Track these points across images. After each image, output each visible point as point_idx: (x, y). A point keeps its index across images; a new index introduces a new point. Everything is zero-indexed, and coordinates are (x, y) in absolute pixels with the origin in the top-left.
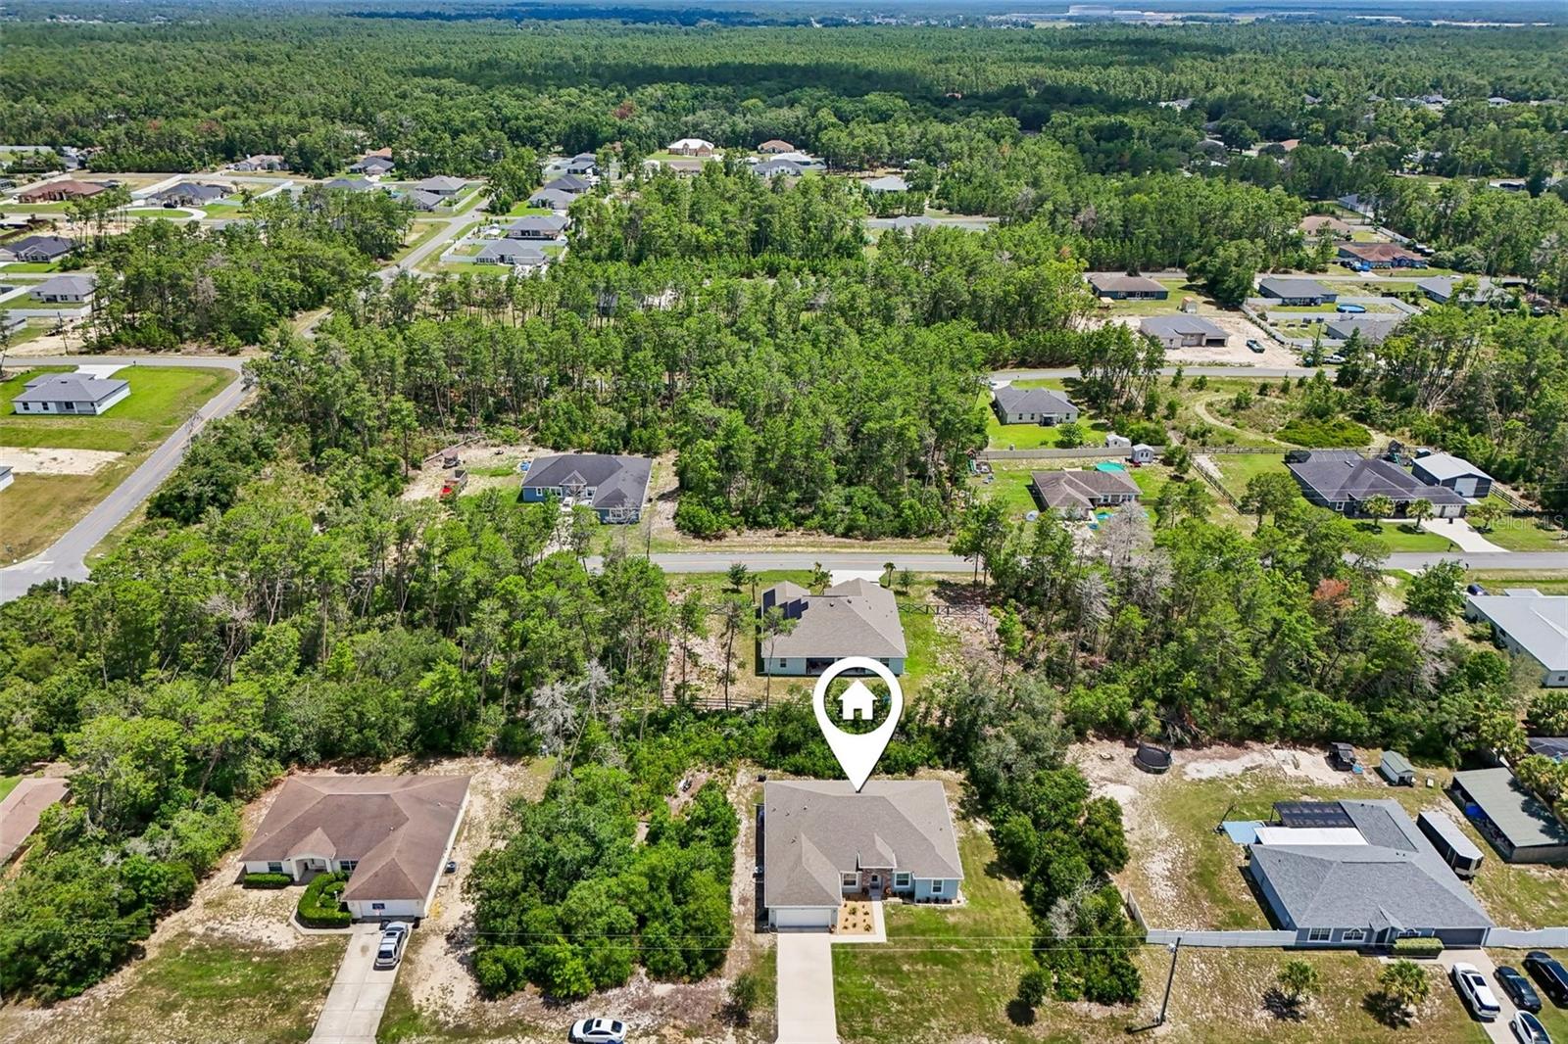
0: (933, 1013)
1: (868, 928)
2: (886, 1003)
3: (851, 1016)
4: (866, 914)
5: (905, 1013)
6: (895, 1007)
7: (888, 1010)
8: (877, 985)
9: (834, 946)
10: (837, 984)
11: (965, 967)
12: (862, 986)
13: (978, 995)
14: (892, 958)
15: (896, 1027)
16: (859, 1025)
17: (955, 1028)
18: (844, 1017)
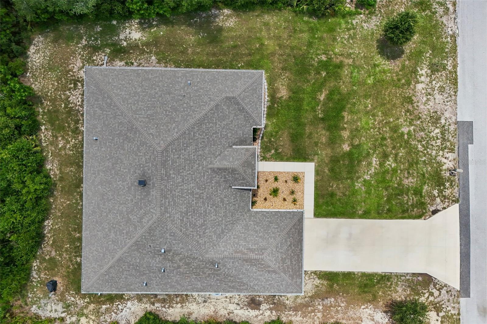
0: (395, 129)
1: (296, 179)
2: (387, 172)
3: (401, 204)
4: (276, 179)
5: (396, 155)
6: (390, 163)
7: (394, 171)
8: (367, 177)
9: (317, 215)
10: (366, 215)
11: (344, 89)
12: (368, 192)
13: (374, 84)
14: (335, 160)
15: (411, 165)
16: (412, 199)
17: (408, 111)
18: (404, 212)
